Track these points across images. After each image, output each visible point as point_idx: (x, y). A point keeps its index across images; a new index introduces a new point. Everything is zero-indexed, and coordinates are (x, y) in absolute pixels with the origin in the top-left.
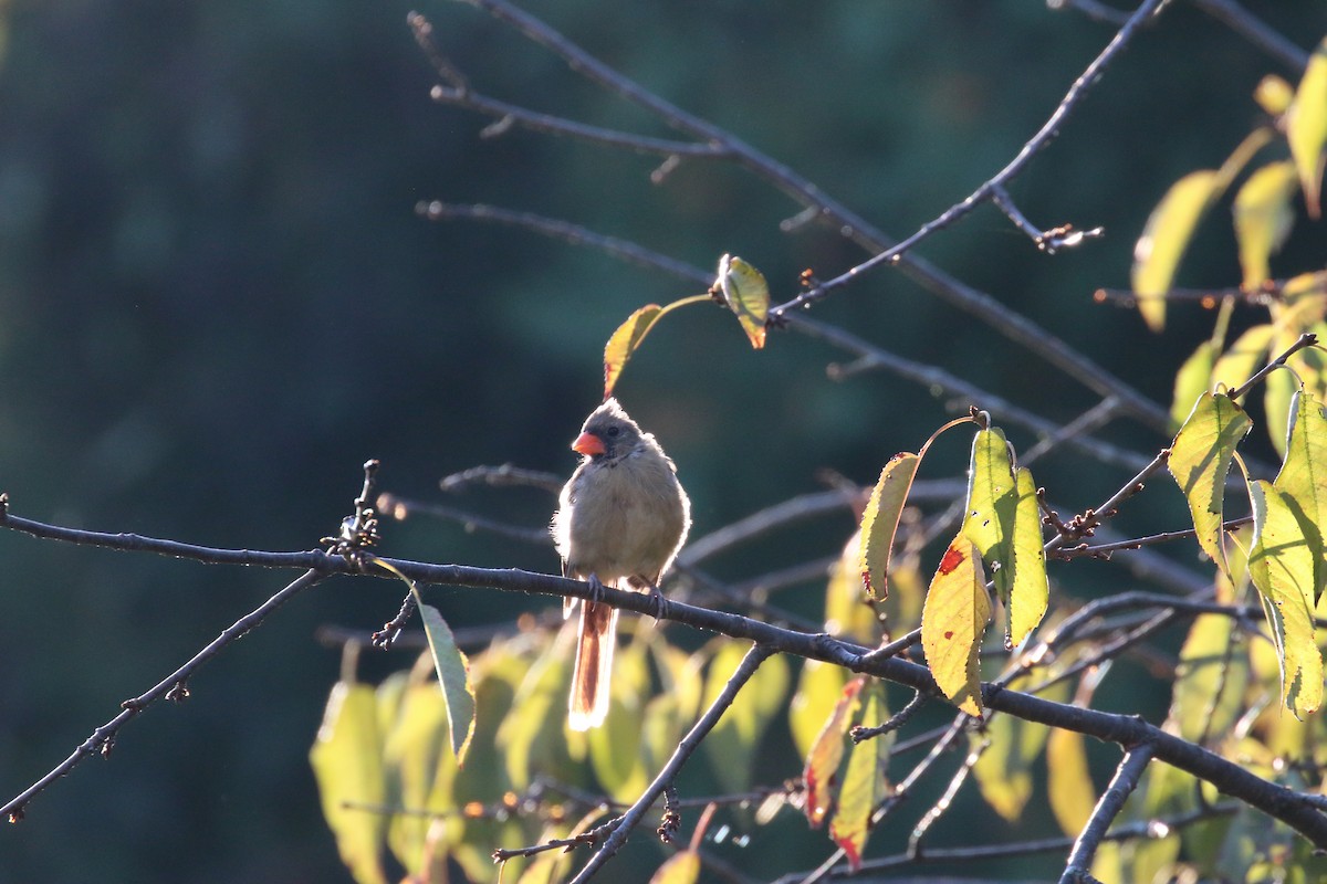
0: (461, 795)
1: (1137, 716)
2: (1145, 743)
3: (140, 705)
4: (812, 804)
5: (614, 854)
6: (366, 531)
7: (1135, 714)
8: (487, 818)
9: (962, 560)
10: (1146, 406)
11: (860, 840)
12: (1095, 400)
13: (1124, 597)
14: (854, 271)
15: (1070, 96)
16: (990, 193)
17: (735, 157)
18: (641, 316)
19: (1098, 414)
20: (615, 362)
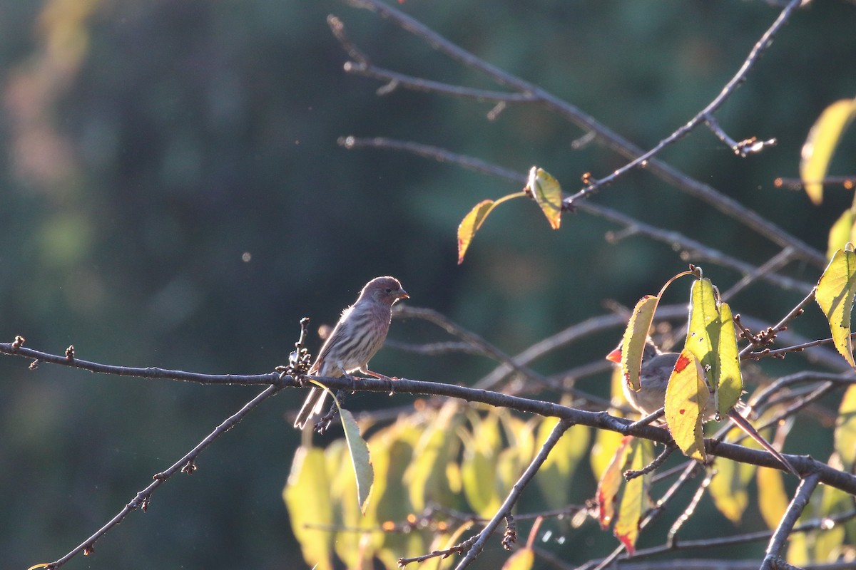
0: (381, 516)
1: (808, 456)
2: (814, 473)
3: (165, 476)
4: (603, 515)
5: (474, 559)
6: (303, 362)
7: (806, 455)
8: (398, 531)
9: (688, 363)
10: (811, 252)
11: (633, 536)
12: (778, 249)
13: (800, 375)
14: (617, 172)
15: (752, 55)
16: (703, 119)
17: (541, 102)
18: (480, 208)
19: (781, 259)
20: (465, 238)
